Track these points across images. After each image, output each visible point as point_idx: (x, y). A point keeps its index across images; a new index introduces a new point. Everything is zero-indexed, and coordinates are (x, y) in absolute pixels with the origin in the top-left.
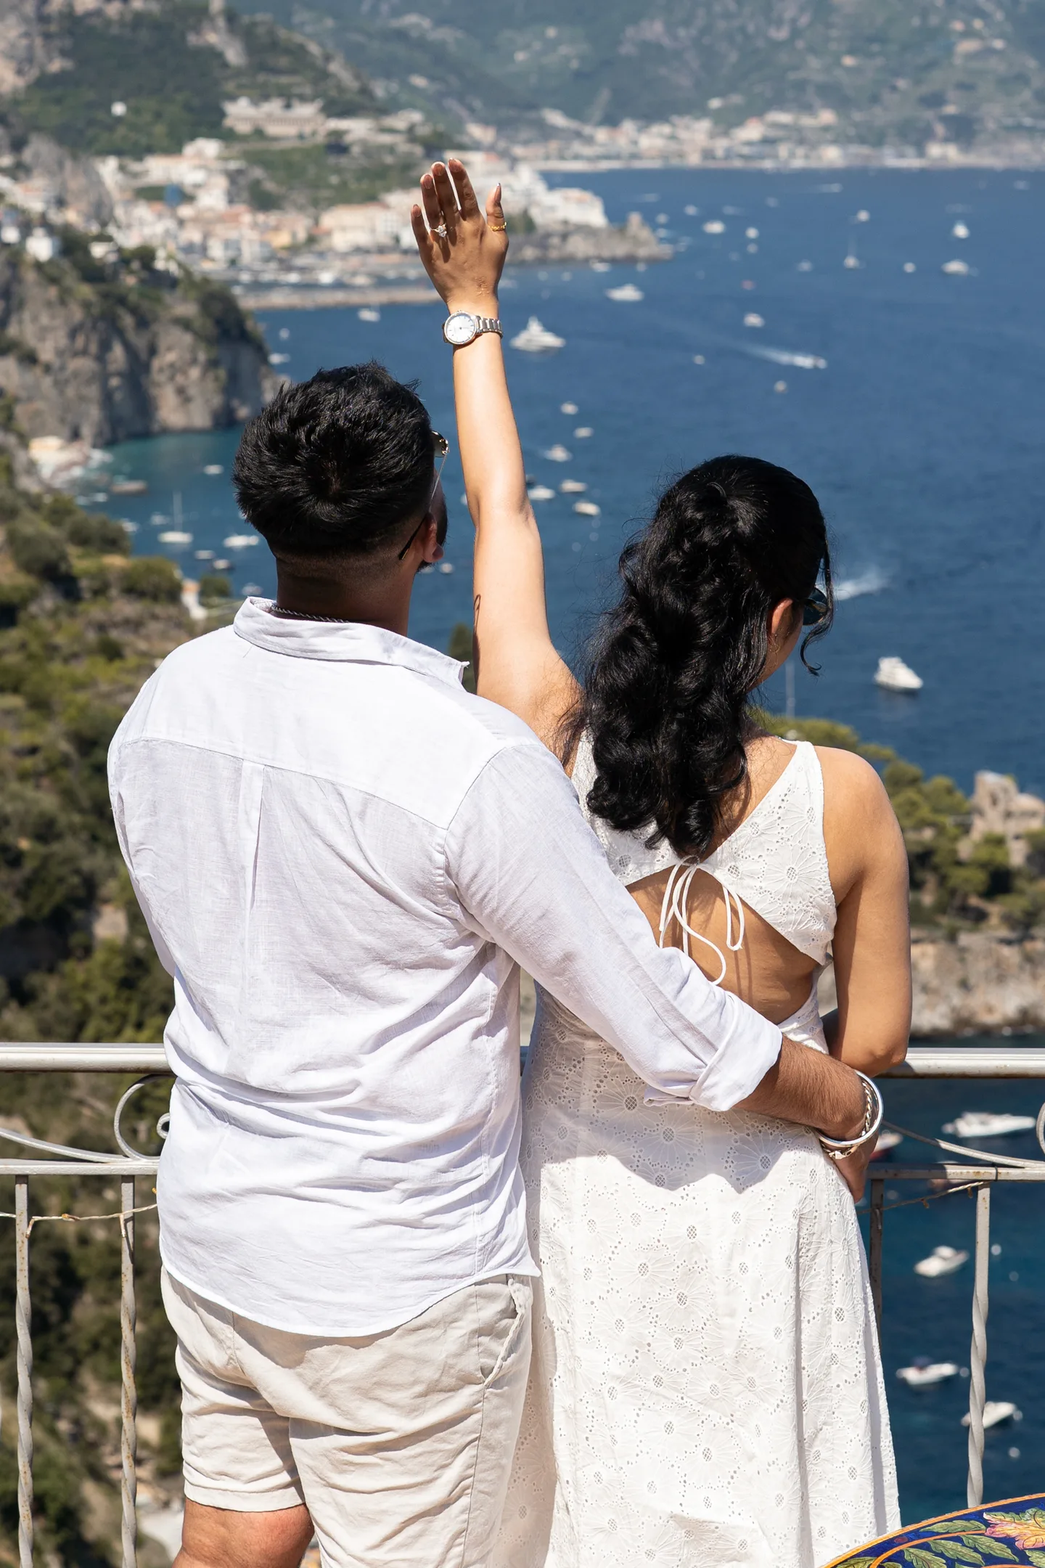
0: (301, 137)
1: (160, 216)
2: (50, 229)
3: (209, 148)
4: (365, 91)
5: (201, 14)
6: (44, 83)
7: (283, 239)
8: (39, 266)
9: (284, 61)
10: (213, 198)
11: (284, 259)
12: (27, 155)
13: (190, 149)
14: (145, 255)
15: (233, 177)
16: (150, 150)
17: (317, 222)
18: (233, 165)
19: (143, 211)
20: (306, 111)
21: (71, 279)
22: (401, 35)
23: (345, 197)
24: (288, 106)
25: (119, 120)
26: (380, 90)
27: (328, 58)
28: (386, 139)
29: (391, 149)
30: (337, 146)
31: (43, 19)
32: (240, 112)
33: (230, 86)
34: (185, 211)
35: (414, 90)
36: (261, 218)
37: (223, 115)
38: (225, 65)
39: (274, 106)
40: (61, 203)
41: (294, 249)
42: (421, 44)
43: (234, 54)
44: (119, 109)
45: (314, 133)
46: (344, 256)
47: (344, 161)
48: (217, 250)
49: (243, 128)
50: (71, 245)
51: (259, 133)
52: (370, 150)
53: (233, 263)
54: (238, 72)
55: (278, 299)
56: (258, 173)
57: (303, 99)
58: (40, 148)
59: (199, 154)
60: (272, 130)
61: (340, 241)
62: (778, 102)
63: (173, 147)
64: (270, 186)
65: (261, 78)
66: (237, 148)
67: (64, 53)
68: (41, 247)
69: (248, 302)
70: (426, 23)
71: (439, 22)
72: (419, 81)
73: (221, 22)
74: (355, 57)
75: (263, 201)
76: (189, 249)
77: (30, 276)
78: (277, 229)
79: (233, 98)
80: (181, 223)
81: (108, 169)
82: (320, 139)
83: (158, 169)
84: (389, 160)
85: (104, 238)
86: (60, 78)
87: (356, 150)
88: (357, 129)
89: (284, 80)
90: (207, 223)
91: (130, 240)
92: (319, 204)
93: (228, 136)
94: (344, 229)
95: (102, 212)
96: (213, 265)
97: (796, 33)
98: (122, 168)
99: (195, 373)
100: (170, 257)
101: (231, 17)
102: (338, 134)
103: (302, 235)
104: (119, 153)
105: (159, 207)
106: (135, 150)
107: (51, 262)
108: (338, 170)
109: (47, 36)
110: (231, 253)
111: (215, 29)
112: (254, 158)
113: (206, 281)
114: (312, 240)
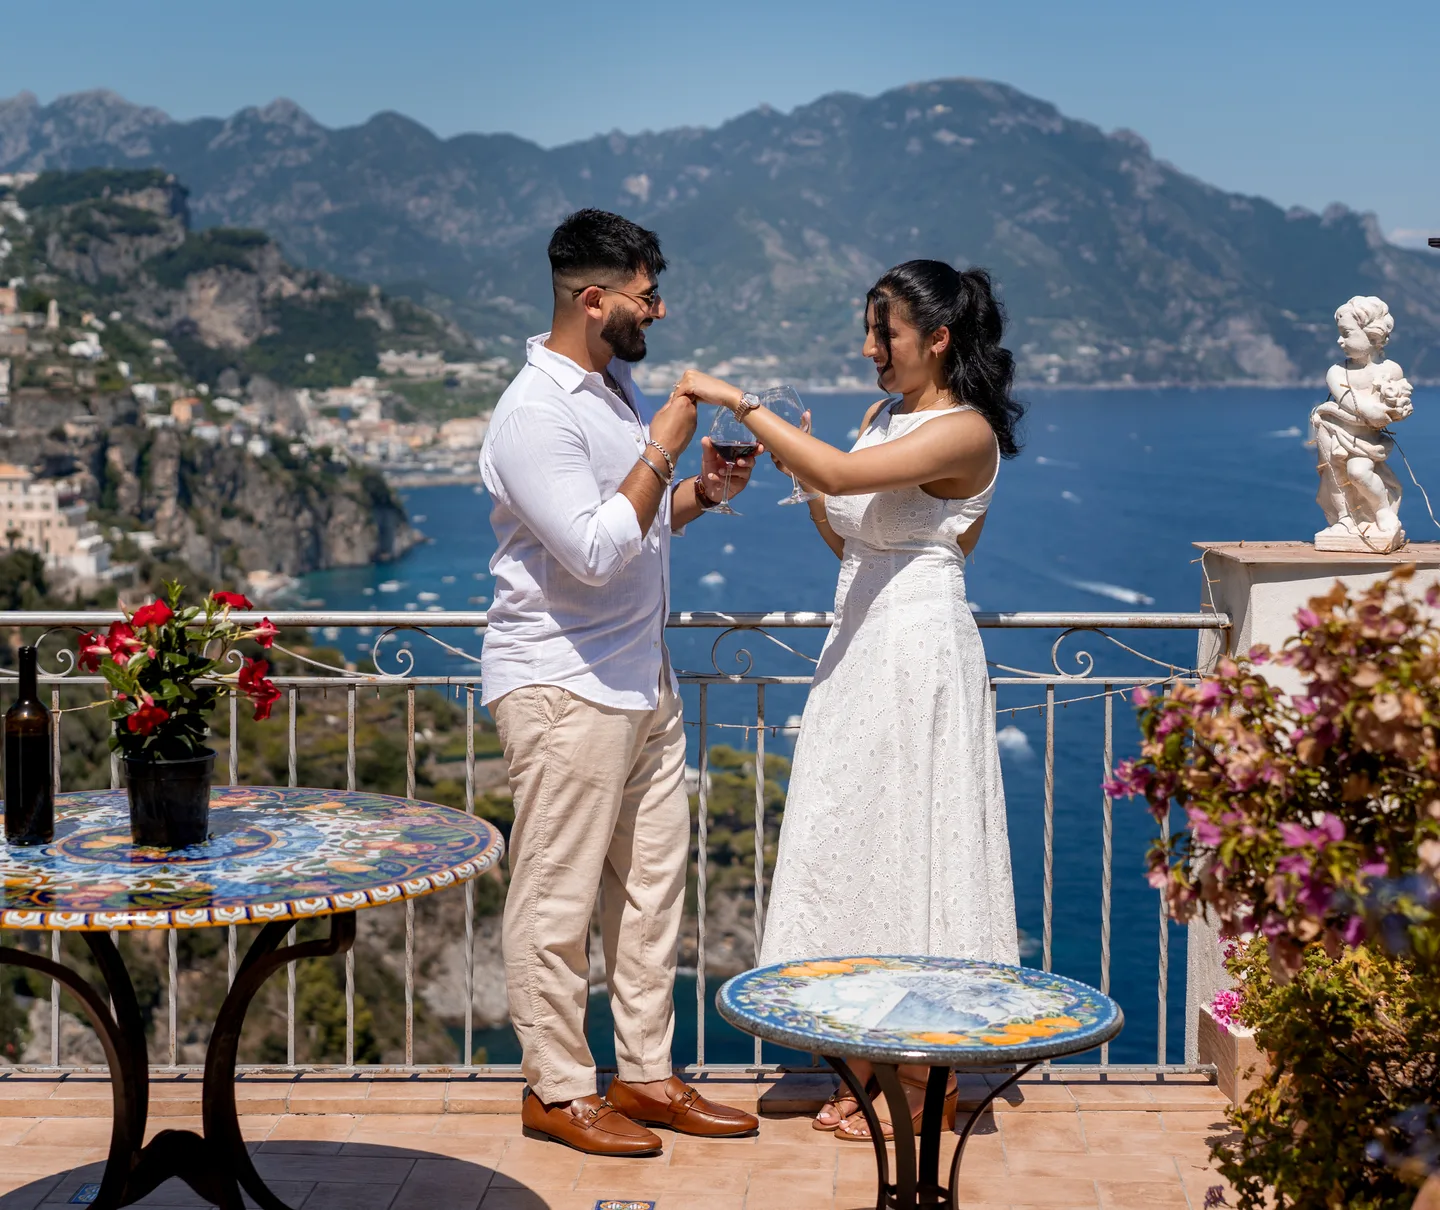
0: (428, 375)
1: (336, 427)
2: (263, 436)
3: (369, 383)
4: (470, 346)
5: (362, 297)
6: (261, 341)
7: (417, 441)
8: (256, 459)
9: (417, 327)
10: (372, 416)
11: (414, 454)
12: (250, 388)
13: (356, 384)
14: (326, 452)
15: (384, 401)
16: (330, 384)
17: (438, 430)
18: (384, 394)
19: (325, 424)
20: (432, 359)
21: (277, 467)
22: (494, 310)
23: (457, 414)
24: (420, 355)
25: (310, 365)
26: (480, 345)
27: (446, 324)
28: (484, 376)
29: (487, 383)
30: (451, 381)
31: (262, 301)
32: (389, 360)
33: (383, 343)
34: (353, 424)
35: (503, 345)
36: (402, 427)
37: (377, 361)
38: (379, 329)
39: (411, 356)
40: (272, 419)
41: (423, 448)
42: (507, 315)
43: (385, 323)
44: (310, 358)
45: (437, 373)
46: (456, 452)
47: (456, 391)
48: (373, 449)
49: (391, 370)
50: (278, 446)
51: (401, 373)
52: (473, 383)
53: (384, 457)
54: (387, 334)
55: (414, 480)
56: (400, 398)
57: (431, 351)
58: (258, 383)
59: (362, 387)
60: (410, 371)
61: (454, 442)
62: (742, 352)
63: (345, 383)
64: (408, 407)
65: (403, 337)
66: (387, 382)
67: (275, 323)
68: (258, 447)
69: (393, 482)
70: (510, 302)
71: (520, 301)
72: (506, 339)
73: (377, 302)
74: (464, 324)
75: (403, 417)
76: (355, 448)
77: (250, 466)
78: (413, 434)
79: (384, 350)
80: (350, 431)
81: (303, 397)
82: (441, 376)
83: (335, 397)
84: (485, 389)
85: (298, 441)
86: (271, 339)
87: (464, 384)
88: (465, 370)
89: (417, 339)
90: (367, 431)
91: (315, 442)
92: (439, 420)
93: (381, 375)
94: (456, 434)
95: (299, 426)
96: (371, 457)
97: (751, 307)
98: (312, 396)
99: (357, 528)
100: (342, 453)
101: (383, 298)
102: (453, 373)
103: (429, 438)
104: (309, 386)
105: (335, 421)
106: (319, 384)
107: (264, 457)
108: (453, 397)
109: (264, 312)
110: (383, 450)
111: (372, 307)
112: (398, 389)
113: (365, 467)
114: (435, 442)
